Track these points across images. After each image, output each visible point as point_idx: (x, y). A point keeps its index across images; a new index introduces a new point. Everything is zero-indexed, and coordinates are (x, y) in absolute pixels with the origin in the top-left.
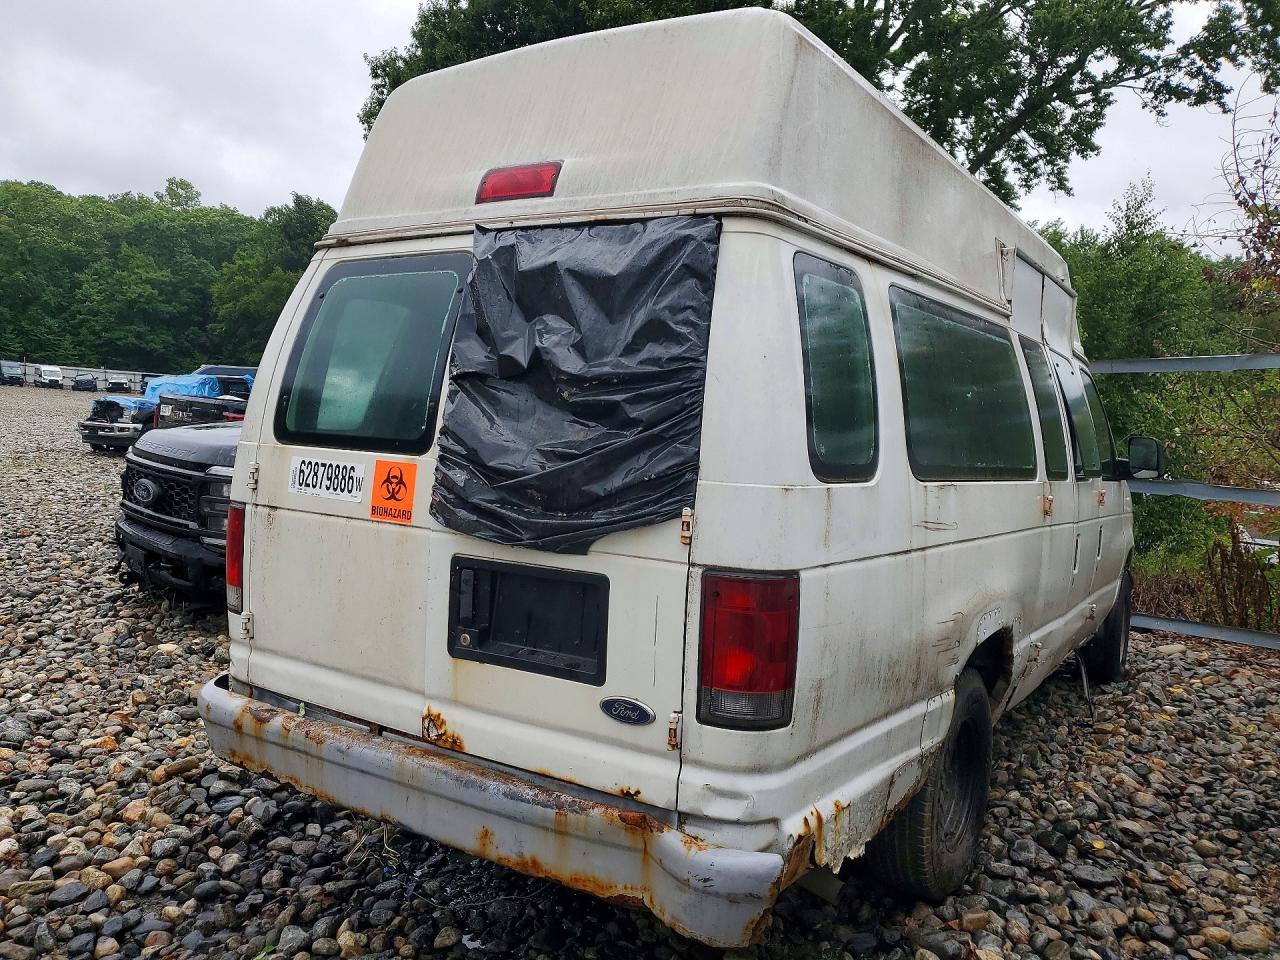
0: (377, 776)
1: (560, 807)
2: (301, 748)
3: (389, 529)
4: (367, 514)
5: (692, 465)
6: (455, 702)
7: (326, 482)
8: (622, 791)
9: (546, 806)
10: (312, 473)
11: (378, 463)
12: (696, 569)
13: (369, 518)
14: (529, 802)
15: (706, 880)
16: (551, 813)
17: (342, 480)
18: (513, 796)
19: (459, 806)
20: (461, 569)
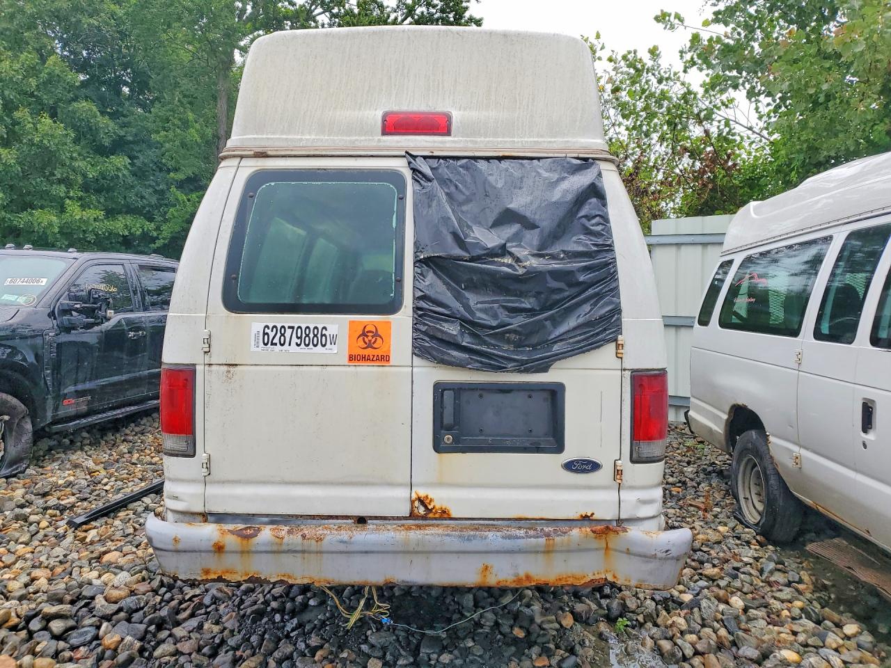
0: (378, 552)
1: (548, 535)
2: (299, 548)
3: (367, 370)
4: (345, 360)
5: (617, 311)
6: (441, 484)
7: (295, 340)
8: (582, 516)
9: (537, 537)
10: (279, 335)
11: (352, 323)
12: (627, 372)
13: (347, 364)
14: (523, 538)
15: (667, 551)
16: (542, 540)
17: (315, 338)
18: (509, 537)
19: (461, 555)
20: (443, 391)
